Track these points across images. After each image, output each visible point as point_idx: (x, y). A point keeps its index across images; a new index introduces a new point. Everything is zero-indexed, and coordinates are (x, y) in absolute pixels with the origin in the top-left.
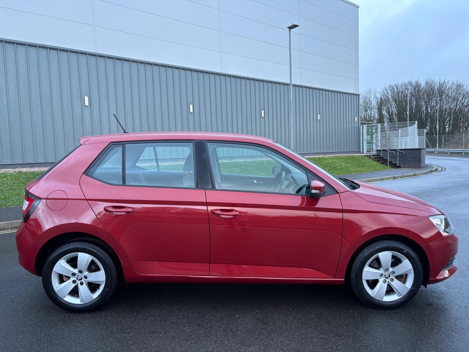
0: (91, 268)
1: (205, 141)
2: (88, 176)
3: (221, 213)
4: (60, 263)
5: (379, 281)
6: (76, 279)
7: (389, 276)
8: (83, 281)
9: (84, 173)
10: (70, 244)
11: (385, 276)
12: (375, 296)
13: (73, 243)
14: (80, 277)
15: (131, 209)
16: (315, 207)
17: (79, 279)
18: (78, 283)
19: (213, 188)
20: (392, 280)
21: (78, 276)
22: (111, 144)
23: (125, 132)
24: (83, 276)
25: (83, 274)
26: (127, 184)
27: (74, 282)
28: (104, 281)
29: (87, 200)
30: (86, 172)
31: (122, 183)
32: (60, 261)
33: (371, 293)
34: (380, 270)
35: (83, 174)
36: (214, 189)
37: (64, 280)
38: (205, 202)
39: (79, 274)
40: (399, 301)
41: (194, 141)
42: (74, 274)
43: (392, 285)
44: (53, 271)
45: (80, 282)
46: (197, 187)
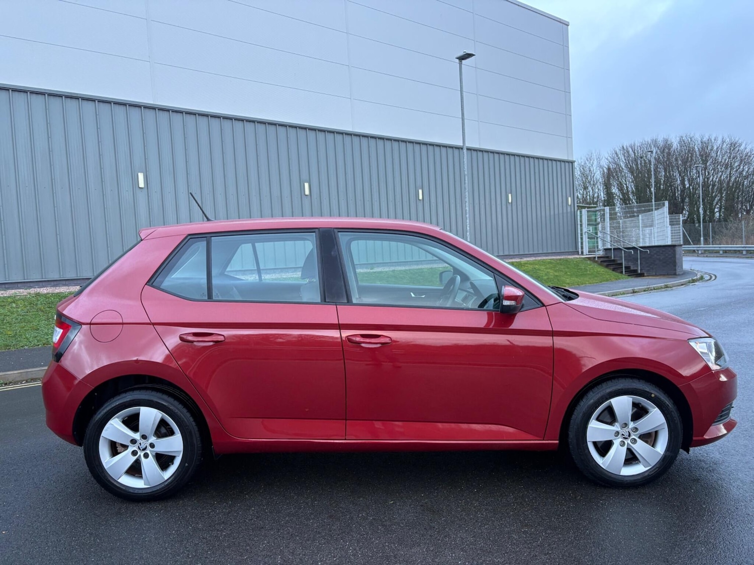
0: (160, 432)
1: (335, 230)
2: (154, 287)
3: (362, 340)
4: (111, 424)
5: (614, 444)
6: (136, 449)
7: (629, 435)
8: (148, 452)
9: (148, 284)
10: (128, 394)
11: (623, 435)
12: (607, 467)
13: (131, 393)
14: (143, 446)
15: (222, 337)
16: (510, 328)
17: (141, 449)
18: (140, 455)
19: (349, 302)
20: (634, 441)
21: (140, 444)
22: (189, 237)
23: (208, 220)
24: (149, 444)
25: (148, 441)
26: (214, 298)
27: (134, 453)
28: (181, 451)
29: (154, 324)
30: (150, 282)
31: (206, 298)
32: (113, 421)
33: (601, 462)
34: (614, 426)
35: (146, 284)
36: (350, 304)
37: (119, 451)
38: (337, 324)
39: (143, 441)
40: (646, 474)
41: (317, 230)
42: (134, 441)
43: (635, 450)
44: (101, 437)
45: (143, 453)
46: (324, 300)
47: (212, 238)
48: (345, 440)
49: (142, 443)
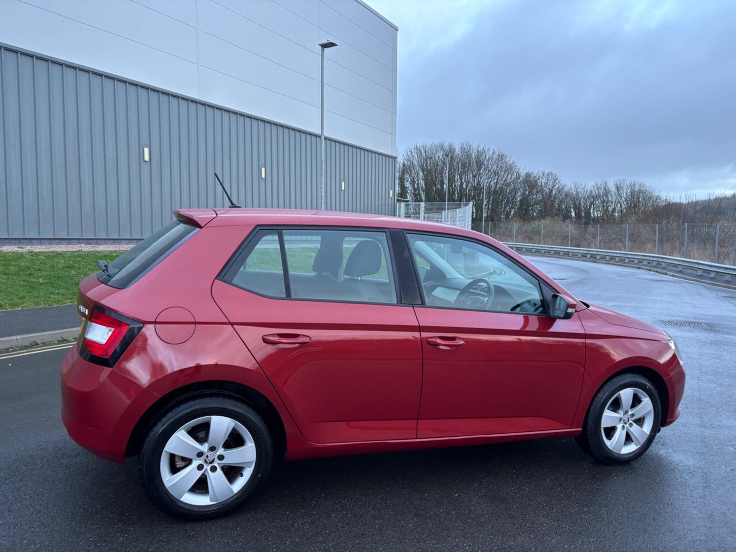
1: (404, 231)
2: (225, 282)
3: (439, 341)
4: (177, 436)
5: (617, 428)
6: (203, 463)
7: (628, 421)
8: (215, 464)
9: (218, 278)
10: (197, 401)
11: (624, 420)
12: (613, 448)
13: (200, 400)
14: (210, 459)
15: (308, 338)
16: (550, 331)
17: (208, 462)
18: (206, 469)
19: (423, 304)
20: (631, 425)
21: (207, 457)
22: (258, 228)
23: (233, 206)
24: (217, 456)
25: (216, 453)
26: (293, 297)
27: (200, 467)
28: (252, 462)
29: (232, 324)
30: (220, 276)
31: (285, 296)
32: (179, 433)
33: (609, 444)
34: (618, 413)
35: (216, 278)
36: (424, 306)
37: (178, 466)
38: (417, 326)
39: (210, 454)
40: (637, 451)
41: (387, 230)
42: (200, 454)
43: (631, 432)
44: (164, 452)
45: (210, 466)
46: (400, 302)
47: (284, 231)
48: (417, 438)
49: (209, 456)
